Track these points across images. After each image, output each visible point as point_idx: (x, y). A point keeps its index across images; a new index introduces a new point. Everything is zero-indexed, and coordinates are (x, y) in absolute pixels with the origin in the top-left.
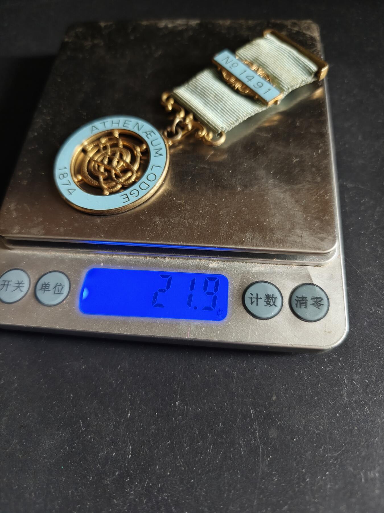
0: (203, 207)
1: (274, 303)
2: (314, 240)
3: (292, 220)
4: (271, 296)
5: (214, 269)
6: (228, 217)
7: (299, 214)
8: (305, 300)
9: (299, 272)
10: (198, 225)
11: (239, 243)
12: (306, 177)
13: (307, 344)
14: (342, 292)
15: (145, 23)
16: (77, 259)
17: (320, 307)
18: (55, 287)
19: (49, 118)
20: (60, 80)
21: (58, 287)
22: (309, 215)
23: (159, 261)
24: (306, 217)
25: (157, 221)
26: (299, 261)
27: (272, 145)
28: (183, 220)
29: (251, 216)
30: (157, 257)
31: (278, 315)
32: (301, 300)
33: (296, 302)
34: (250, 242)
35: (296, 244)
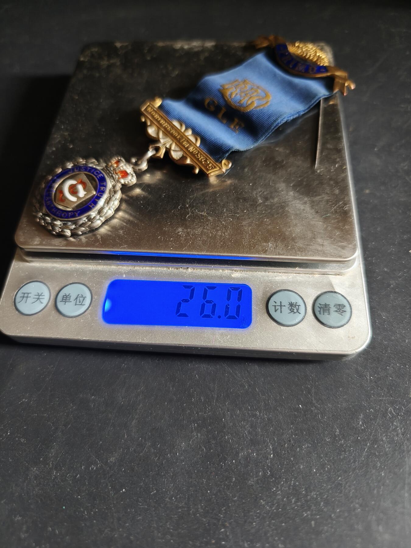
0: (225, 218)
1: (298, 310)
2: (335, 248)
3: (312, 229)
4: (295, 304)
5: (237, 279)
6: (250, 228)
7: (319, 224)
8: (328, 307)
9: (321, 280)
10: (221, 236)
11: (262, 252)
12: (325, 190)
13: (331, 349)
14: (363, 299)
15: (161, 44)
16: (98, 271)
17: (342, 314)
18: (77, 298)
19: (67, 134)
20: (77, 98)
21: (79, 299)
22: (330, 225)
23: (182, 271)
24: (327, 227)
25: (180, 232)
26: (320, 270)
27: (291, 160)
28: (205, 230)
29: (273, 226)
30: (179, 268)
31: (302, 322)
32: (324, 307)
33: (319, 310)
34: (272, 251)
35: (318, 252)
